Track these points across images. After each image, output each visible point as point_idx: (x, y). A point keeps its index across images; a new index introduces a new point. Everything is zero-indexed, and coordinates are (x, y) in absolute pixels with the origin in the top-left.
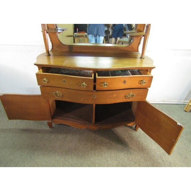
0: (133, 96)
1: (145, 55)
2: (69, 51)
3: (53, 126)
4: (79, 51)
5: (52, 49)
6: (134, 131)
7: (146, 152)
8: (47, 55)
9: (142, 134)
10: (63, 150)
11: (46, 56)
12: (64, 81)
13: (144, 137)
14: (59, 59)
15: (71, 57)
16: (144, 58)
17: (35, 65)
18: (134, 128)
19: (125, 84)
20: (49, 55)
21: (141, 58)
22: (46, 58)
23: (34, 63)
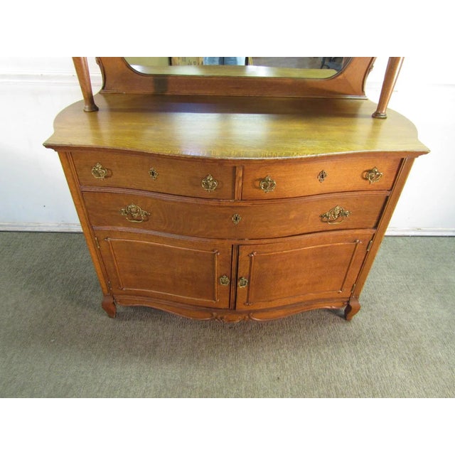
0: (342, 214)
1: (388, 107)
2: (154, 95)
3: (118, 311)
4: (185, 92)
5: (103, 88)
6: (344, 320)
7: (380, 387)
8: (87, 110)
9: (364, 331)
10: (147, 387)
11: (85, 111)
12: (153, 174)
13: (371, 341)
14: (126, 124)
15: (163, 116)
16: (386, 118)
17: (48, 146)
18: (343, 313)
19: (323, 182)
20: (94, 109)
21: (377, 115)
22: (84, 118)
23: (44, 141)
